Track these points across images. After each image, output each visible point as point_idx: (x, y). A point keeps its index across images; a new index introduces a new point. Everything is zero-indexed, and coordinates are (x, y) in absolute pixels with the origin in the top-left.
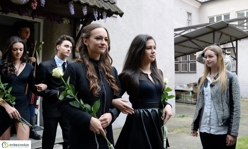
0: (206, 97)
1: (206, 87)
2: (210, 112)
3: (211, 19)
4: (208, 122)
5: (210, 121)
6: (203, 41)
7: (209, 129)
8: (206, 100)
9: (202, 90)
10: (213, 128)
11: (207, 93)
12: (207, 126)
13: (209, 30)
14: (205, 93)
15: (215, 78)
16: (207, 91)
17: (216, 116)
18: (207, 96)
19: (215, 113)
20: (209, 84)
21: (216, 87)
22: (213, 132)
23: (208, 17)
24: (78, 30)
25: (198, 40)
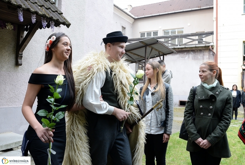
0: (148, 104)
1: (147, 95)
2: (151, 116)
3: (142, 34)
4: (149, 124)
5: (150, 123)
6: (136, 54)
7: (150, 130)
8: (148, 106)
9: (144, 98)
10: (153, 129)
11: (149, 100)
12: (148, 128)
13: (142, 45)
14: (147, 100)
15: (155, 88)
16: (148, 99)
17: (156, 119)
18: (148, 102)
19: (155, 117)
20: (150, 93)
21: (156, 95)
22: (153, 132)
23: (140, 32)
24: (22, 37)
25: (132, 53)
